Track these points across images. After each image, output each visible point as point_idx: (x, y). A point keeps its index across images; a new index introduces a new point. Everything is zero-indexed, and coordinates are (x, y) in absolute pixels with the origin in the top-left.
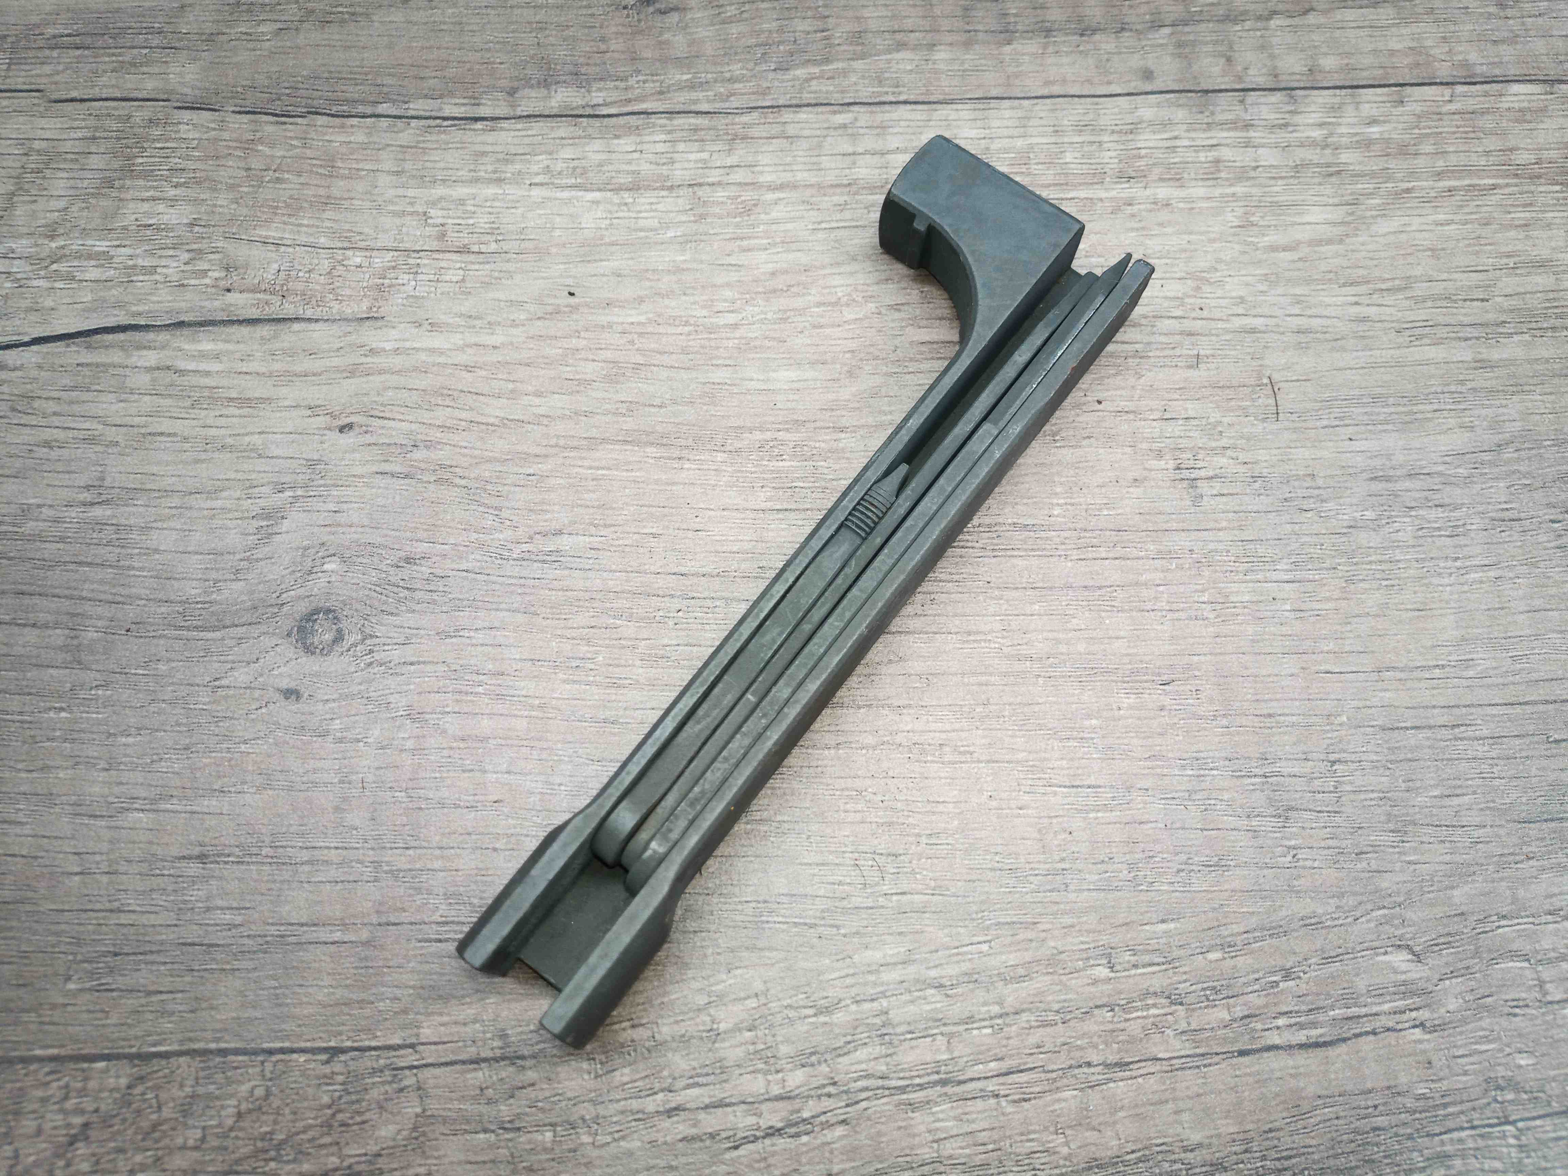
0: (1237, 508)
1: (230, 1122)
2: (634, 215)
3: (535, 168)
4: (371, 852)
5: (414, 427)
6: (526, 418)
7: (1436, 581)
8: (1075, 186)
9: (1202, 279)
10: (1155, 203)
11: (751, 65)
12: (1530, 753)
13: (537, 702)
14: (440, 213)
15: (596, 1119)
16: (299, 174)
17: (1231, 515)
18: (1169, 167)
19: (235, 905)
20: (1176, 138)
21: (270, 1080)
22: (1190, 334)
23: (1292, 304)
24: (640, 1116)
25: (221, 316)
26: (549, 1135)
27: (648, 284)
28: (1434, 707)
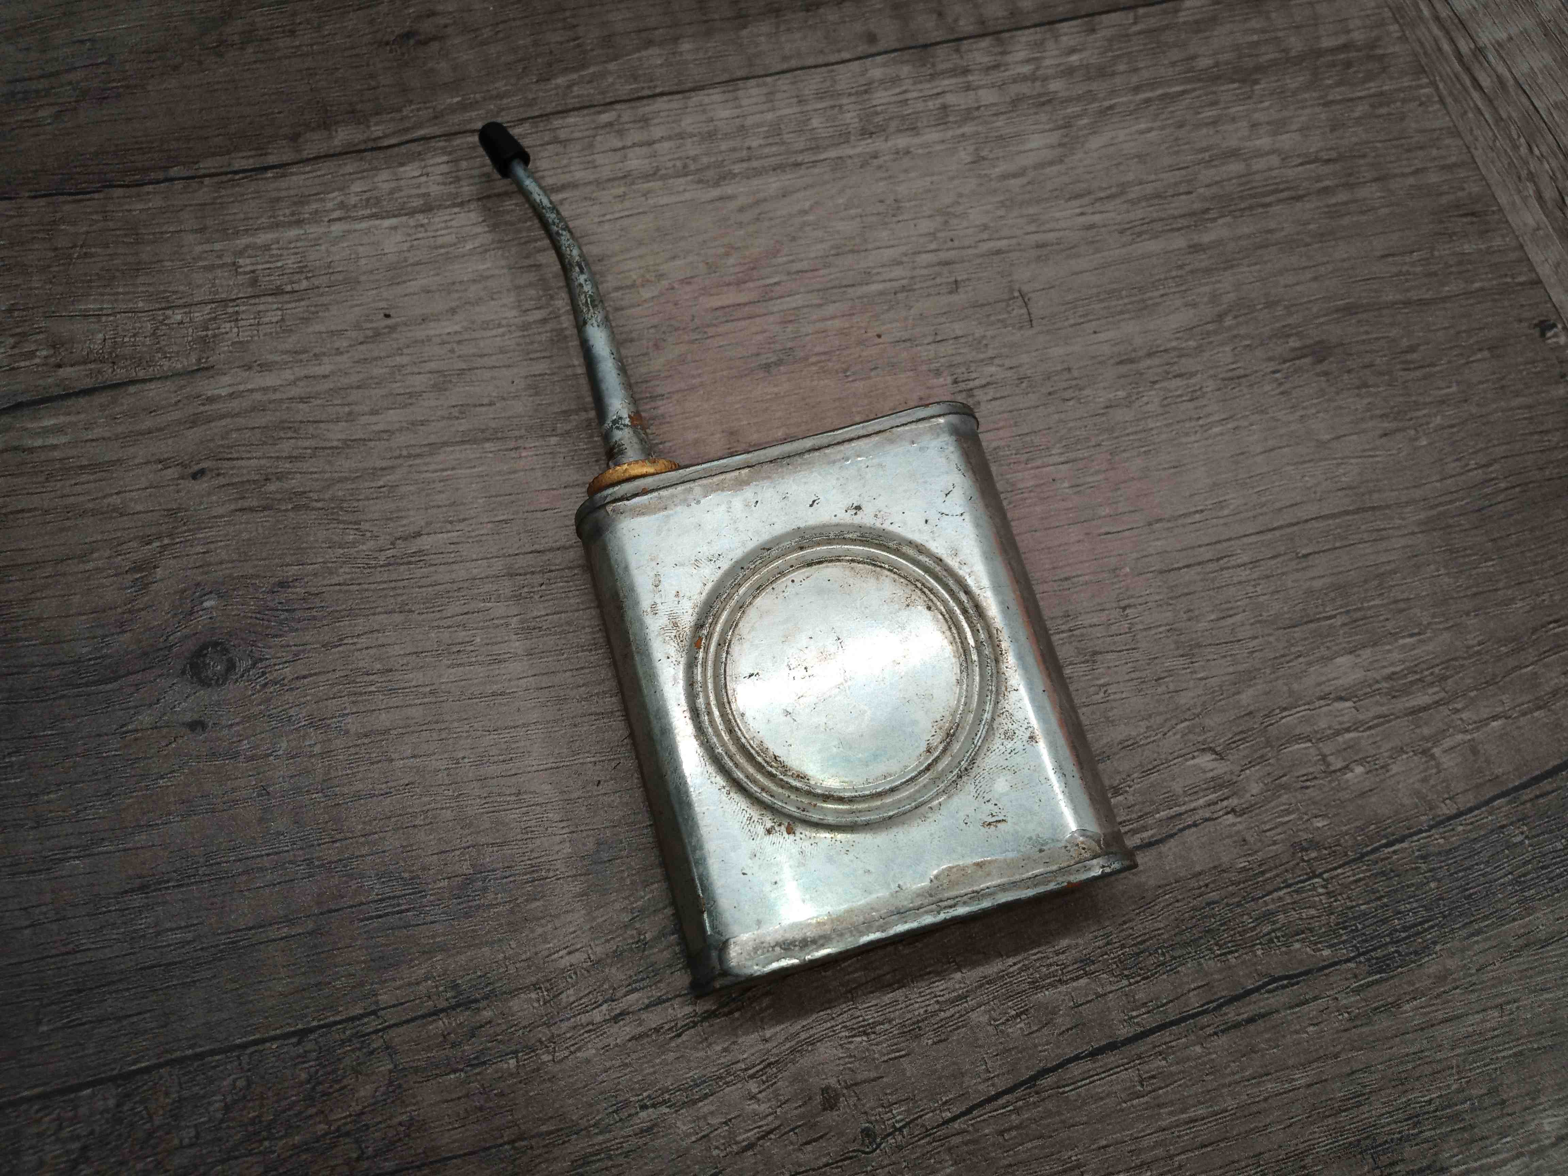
0: (1009, 408)
1: (219, 1115)
2: (432, 234)
3: (330, 205)
4: (301, 852)
5: (263, 462)
6: (365, 436)
7: (1184, 440)
8: (826, 149)
9: (948, 214)
10: (897, 153)
11: (513, 81)
12: (1285, 570)
13: (428, 689)
14: (248, 261)
15: (551, 1039)
16: (107, 246)
17: (1006, 415)
18: (903, 118)
19: (183, 924)
20: (905, 92)
21: (249, 1070)
22: (947, 263)
23: (1029, 223)
24: (591, 1027)
25: (56, 391)
26: (512, 1062)
27: (456, 295)
28: (1200, 546)
